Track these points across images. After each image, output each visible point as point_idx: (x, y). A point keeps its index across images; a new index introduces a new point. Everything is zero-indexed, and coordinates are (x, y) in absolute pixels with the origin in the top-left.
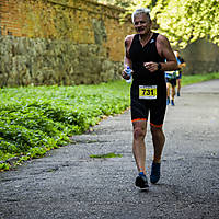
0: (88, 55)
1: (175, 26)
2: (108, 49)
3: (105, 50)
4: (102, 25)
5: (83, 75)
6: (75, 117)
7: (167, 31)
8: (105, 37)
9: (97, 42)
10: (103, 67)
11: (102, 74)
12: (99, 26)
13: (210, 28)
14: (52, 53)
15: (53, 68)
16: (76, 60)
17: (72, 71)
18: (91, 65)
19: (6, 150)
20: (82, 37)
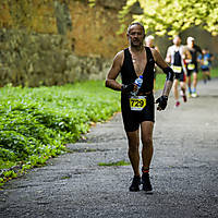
0: (49, 48)
1: (164, 11)
2: (74, 40)
3: (70, 42)
4: (66, 9)
5: (44, 74)
6: (67, 122)
7: (153, 17)
8: (70, 25)
9: (61, 31)
10: (68, 63)
11: (66, 72)
12: (62, 10)
13: (208, 13)
14: (7, 45)
15: (9, 65)
16: (36, 55)
17: (31, 70)
18: (54, 60)
19: (5, 158)
20: (42, 26)
